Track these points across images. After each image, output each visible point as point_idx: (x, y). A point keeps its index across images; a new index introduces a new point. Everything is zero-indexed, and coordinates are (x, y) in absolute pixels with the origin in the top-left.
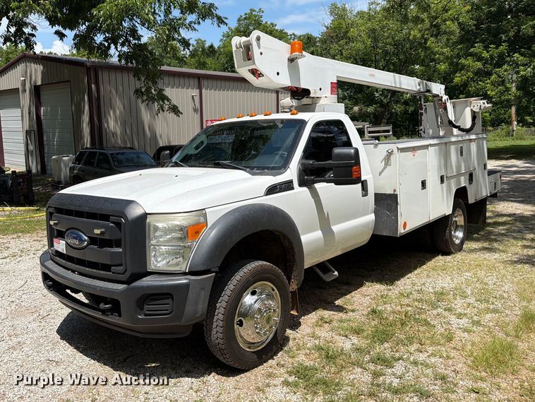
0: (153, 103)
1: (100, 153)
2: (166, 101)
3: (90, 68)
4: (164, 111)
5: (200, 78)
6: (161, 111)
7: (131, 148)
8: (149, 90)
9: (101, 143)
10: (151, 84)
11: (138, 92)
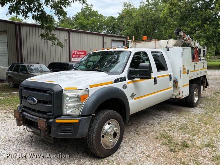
0: (50, 41)
2: (56, 40)
3: (17, 25)
4: (55, 45)
5: (69, 31)
6: (54, 45)
7: (37, 63)
8: (47, 35)
9: (22, 61)
10: (48, 32)
11: (42, 35)
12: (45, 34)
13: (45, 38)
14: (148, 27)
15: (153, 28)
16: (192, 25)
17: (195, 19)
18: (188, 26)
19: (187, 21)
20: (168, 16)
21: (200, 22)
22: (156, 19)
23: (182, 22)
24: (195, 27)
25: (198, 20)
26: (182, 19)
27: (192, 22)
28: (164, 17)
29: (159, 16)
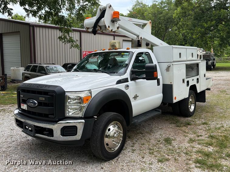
1: (40, 66)
2: (74, 43)
3: (31, 26)
5: (80, 32)
6: (72, 47)
7: (53, 64)
8: (65, 37)
9: (35, 62)
10: (66, 34)
11: (60, 38)
12: (63, 37)
13: (63, 41)
14: (160, 26)
15: (166, 27)
16: (206, 25)
17: (208, 19)
18: (202, 27)
19: (201, 21)
20: (181, 16)
21: (214, 22)
22: (169, 18)
23: (196, 22)
24: (209, 27)
25: (212, 20)
26: (196, 19)
27: (206, 23)
28: (177, 17)
29: (172, 16)
